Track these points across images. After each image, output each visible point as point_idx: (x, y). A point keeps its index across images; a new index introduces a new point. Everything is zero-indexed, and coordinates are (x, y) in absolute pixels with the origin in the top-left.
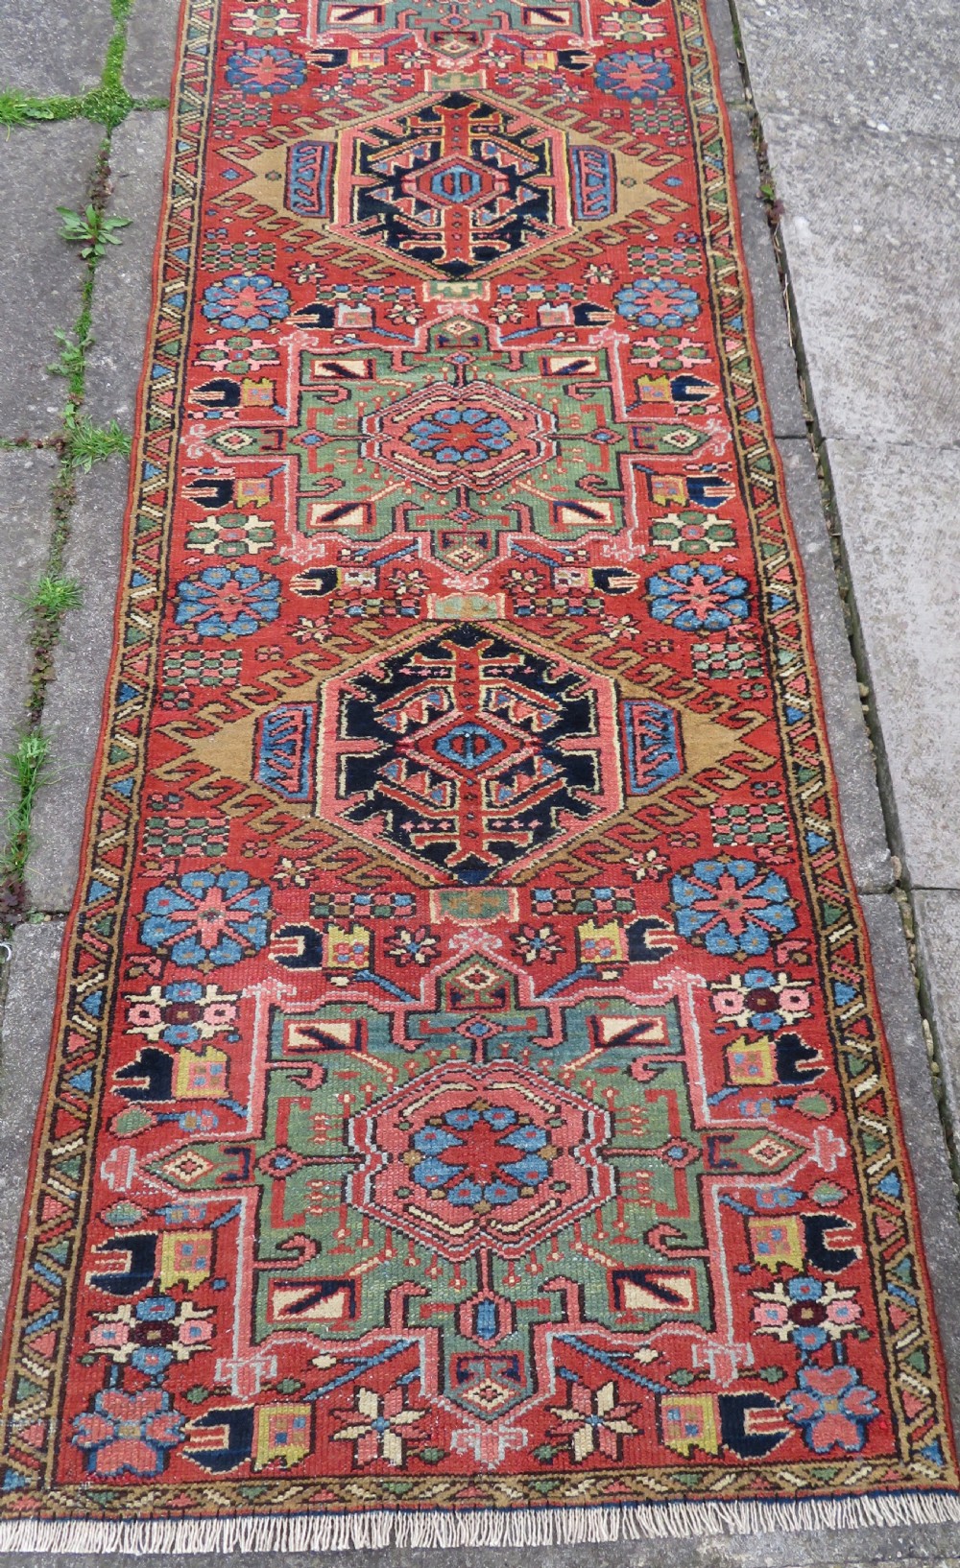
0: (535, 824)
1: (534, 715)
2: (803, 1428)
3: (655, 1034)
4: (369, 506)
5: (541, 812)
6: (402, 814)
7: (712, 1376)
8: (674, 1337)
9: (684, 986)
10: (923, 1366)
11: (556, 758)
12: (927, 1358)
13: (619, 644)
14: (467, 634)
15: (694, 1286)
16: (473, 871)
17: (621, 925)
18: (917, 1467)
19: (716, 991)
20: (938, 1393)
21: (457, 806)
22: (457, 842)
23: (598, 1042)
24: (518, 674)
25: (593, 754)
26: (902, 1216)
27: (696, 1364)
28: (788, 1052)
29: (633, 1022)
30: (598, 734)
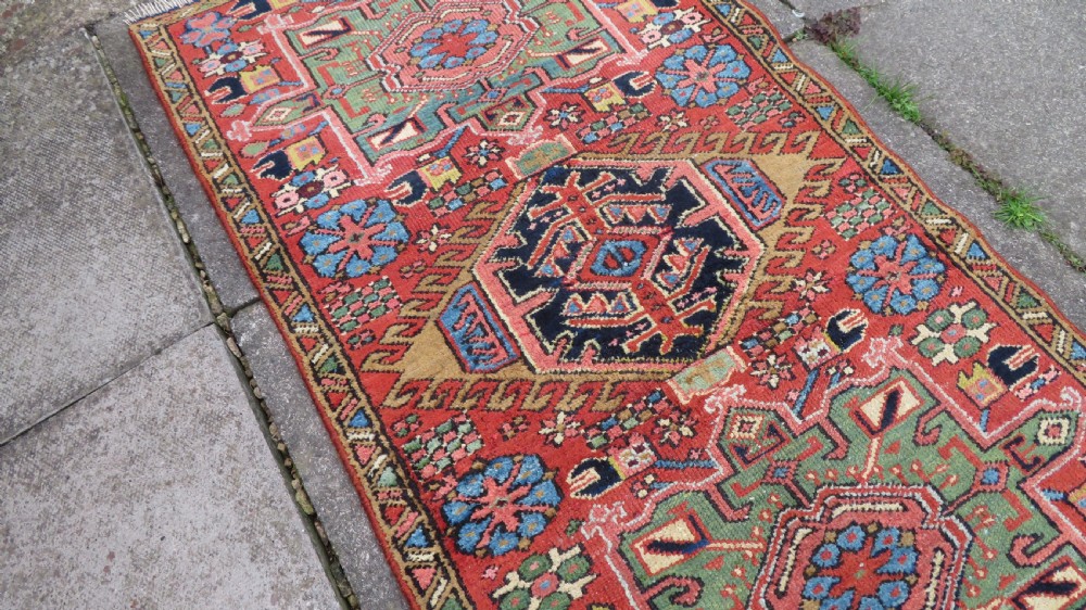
0: (533, 227)
1: (585, 307)
2: (221, 16)
3: (377, 141)
4: (872, 432)
5: (533, 237)
6: (631, 186)
7: (279, 16)
8: (305, 20)
9: (370, 175)
10: (158, 61)
11: (546, 281)
12: (155, 64)
13: (550, 411)
14: (688, 349)
15: (302, 43)
16: (556, 175)
17: (432, 189)
18: (155, 25)
19: (346, 181)
20: (146, 50)
21: (597, 210)
22: (580, 189)
23: (414, 121)
24: (621, 334)
25: (518, 300)
26: (182, 118)
27: (290, 17)
28: (282, 167)
29: (395, 140)
30: (523, 317)
